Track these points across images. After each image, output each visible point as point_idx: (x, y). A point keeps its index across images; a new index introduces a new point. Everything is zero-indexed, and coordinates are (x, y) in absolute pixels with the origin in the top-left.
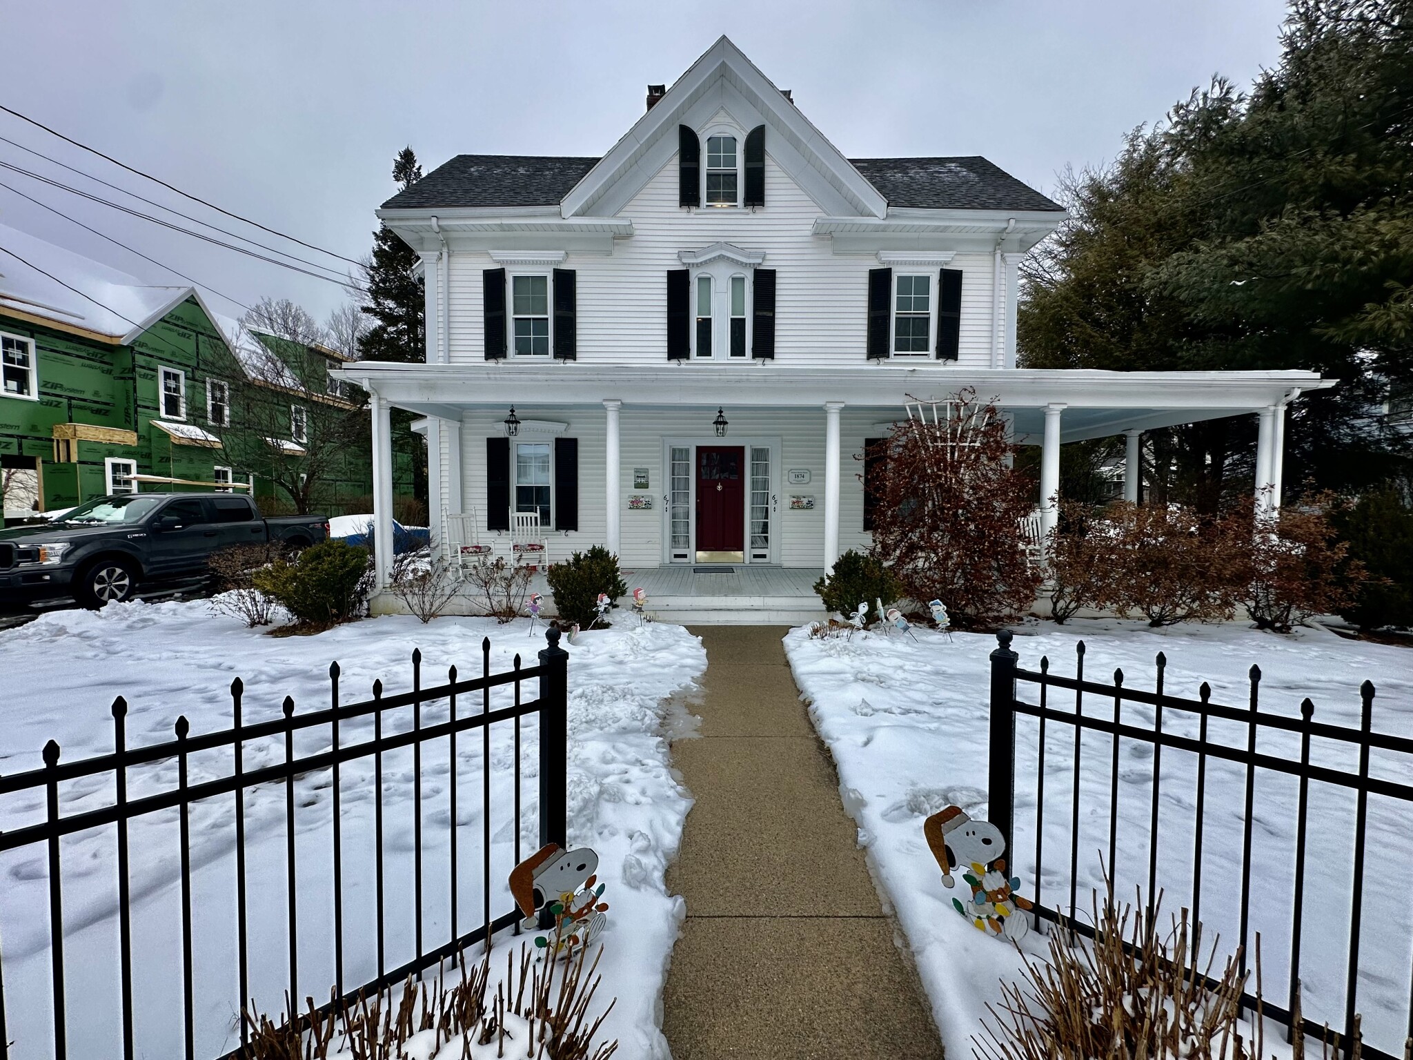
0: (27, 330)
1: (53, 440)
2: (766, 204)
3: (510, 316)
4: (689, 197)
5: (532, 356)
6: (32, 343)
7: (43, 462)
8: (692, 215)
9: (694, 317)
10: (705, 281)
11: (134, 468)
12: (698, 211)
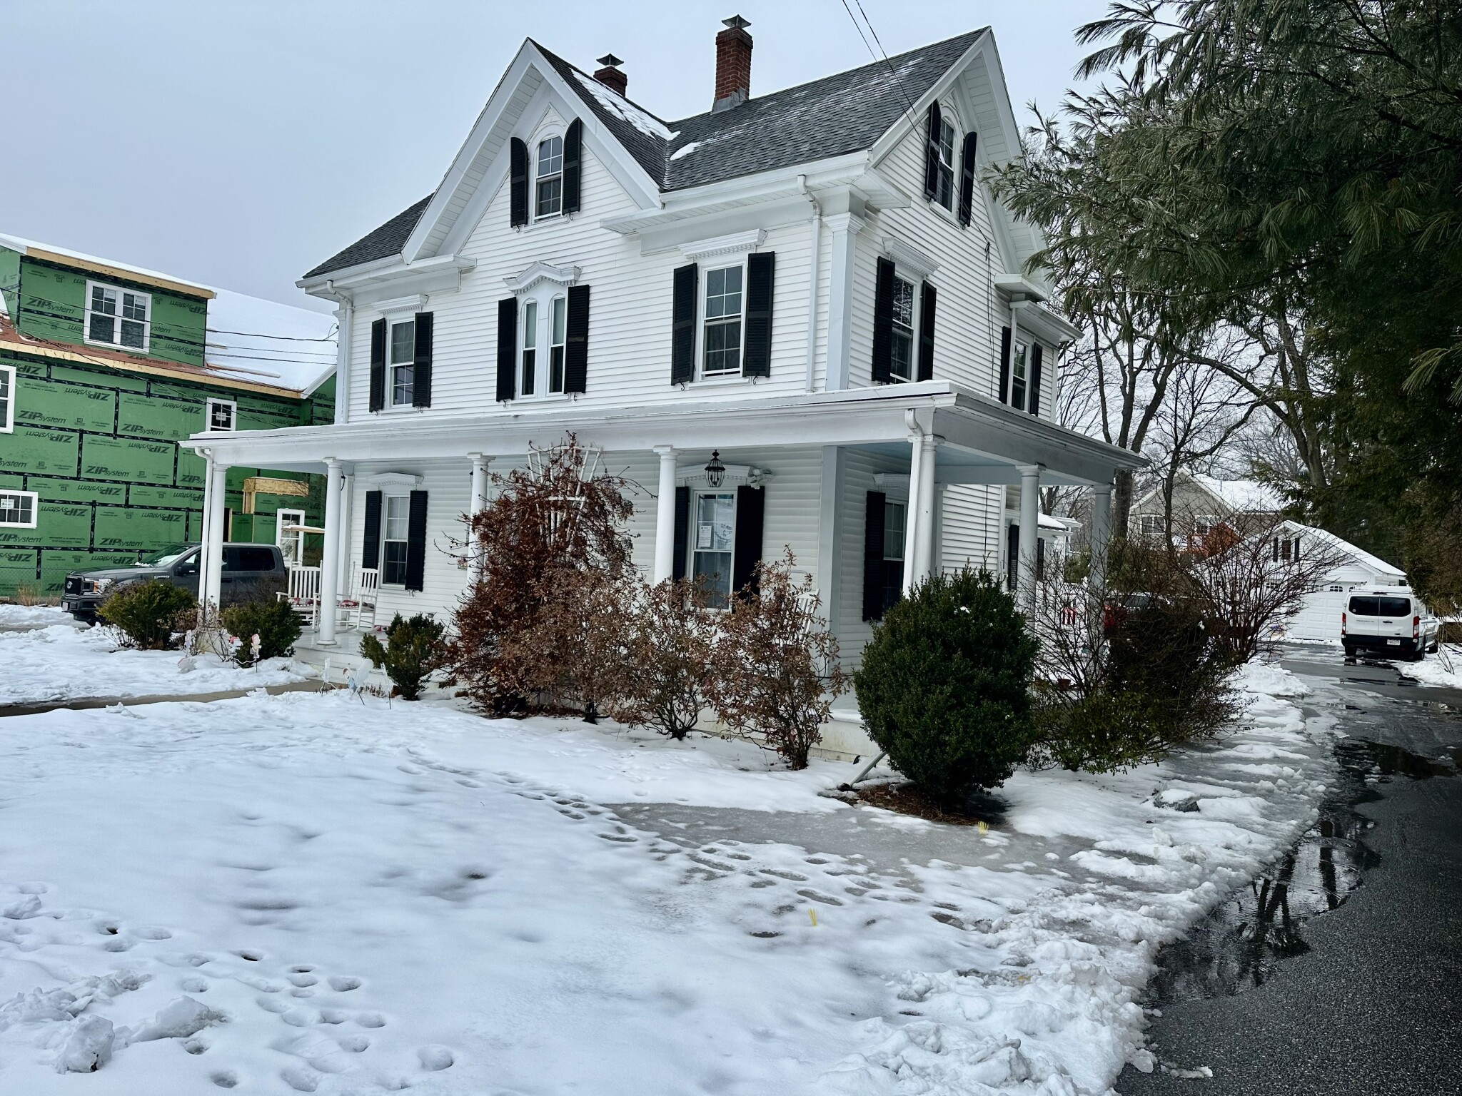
0: (232, 394)
1: (242, 493)
2: (584, 207)
3: (389, 365)
4: (519, 216)
5: (404, 405)
6: (234, 405)
7: (234, 513)
8: (522, 235)
9: (521, 349)
10: (531, 307)
11: (302, 520)
12: (528, 228)
